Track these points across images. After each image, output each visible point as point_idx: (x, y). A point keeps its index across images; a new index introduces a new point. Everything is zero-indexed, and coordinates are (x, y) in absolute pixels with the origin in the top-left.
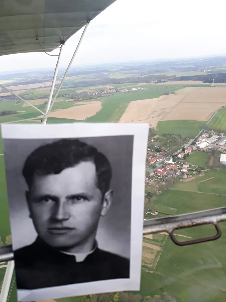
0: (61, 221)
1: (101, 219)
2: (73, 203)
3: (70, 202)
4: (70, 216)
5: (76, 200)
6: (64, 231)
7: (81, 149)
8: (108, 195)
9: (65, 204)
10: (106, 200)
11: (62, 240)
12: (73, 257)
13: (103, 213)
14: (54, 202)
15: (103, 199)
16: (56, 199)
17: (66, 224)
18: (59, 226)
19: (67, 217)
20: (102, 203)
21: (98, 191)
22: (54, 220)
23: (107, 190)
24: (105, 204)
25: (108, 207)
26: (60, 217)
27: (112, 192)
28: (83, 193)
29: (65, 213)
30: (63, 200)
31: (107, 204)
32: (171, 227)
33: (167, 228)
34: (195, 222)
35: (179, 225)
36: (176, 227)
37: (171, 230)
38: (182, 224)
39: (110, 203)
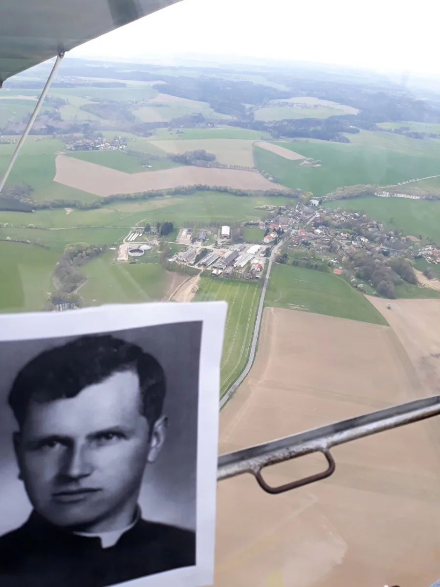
0: (76, 479)
2: (100, 445)
3: (94, 444)
4: (93, 469)
5: (103, 440)
6: (82, 496)
8: (159, 425)
9: (84, 448)
10: (157, 434)
11: (78, 513)
12: (98, 540)
13: (151, 457)
14: (64, 448)
15: (151, 433)
16: (68, 442)
17: (85, 484)
18: (73, 487)
19: (87, 472)
20: (149, 441)
21: (143, 420)
22: (64, 477)
23: (157, 417)
24: (154, 442)
25: (159, 445)
26: (75, 471)
27: (166, 419)
28: (117, 427)
29: (85, 464)
30: (81, 442)
31: (158, 441)
32: (257, 464)
33: (251, 466)
34: (294, 452)
35: (269, 459)
36: (265, 462)
37: (258, 468)
38: (274, 457)
39: (162, 439)
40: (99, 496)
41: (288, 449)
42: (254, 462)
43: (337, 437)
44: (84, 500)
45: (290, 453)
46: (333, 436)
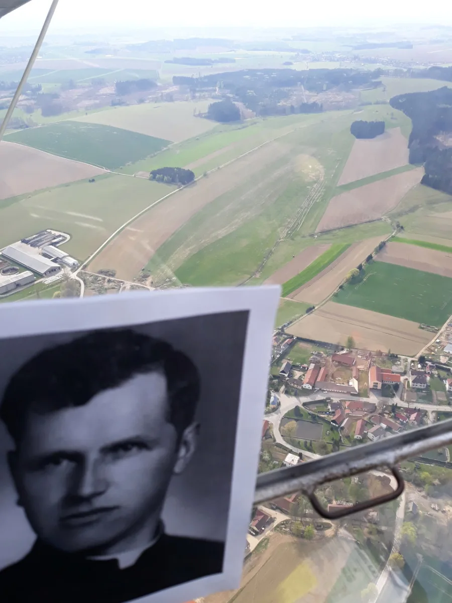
0: (88, 499)
2: (116, 458)
3: (109, 457)
4: (108, 485)
5: (121, 452)
6: (95, 517)
7: (137, 348)
8: (189, 432)
9: (98, 463)
10: (186, 444)
11: (91, 535)
12: (115, 562)
13: (178, 468)
15: (180, 441)
16: (78, 458)
17: (99, 502)
18: (84, 508)
19: (101, 489)
20: (177, 450)
21: (170, 429)
22: (73, 498)
23: (187, 424)
24: (183, 452)
25: (189, 455)
26: (87, 489)
27: (198, 427)
28: (138, 437)
29: (97, 482)
30: (93, 456)
31: (188, 451)
32: (311, 483)
33: (303, 485)
34: (355, 468)
35: (326, 477)
36: (320, 480)
37: (312, 488)
38: (331, 474)
39: (192, 448)
40: (115, 515)
41: (347, 464)
42: (307, 480)
43: (406, 450)
44: (97, 521)
45: (351, 470)
46: (402, 449)
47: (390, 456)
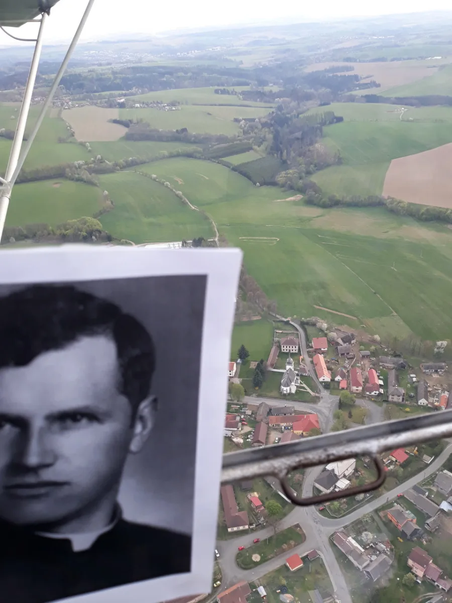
0: (35, 470)
1: (130, 459)
2: (64, 429)
3: (56, 426)
4: (56, 457)
5: (69, 423)
6: (43, 491)
8: (145, 407)
9: (42, 431)
10: (142, 419)
11: (39, 510)
13: (134, 446)
14: (16, 430)
15: (134, 416)
16: (21, 424)
17: (47, 475)
18: (31, 479)
19: (48, 460)
20: (132, 426)
21: (123, 401)
23: (143, 397)
24: (139, 428)
25: (146, 432)
26: (33, 459)
27: (155, 401)
28: (87, 407)
29: (44, 452)
30: (38, 423)
31: (144, 427)
32: (284, 467)
33: (276, 469)
34: (333, 454)
35: (300, 461)
36: (294, 464)
37: (285, 472)
38: (306, 459)
39: (150, 425)
40: (65, 491)
41: (325, 450)
42: (280, 464)
43: (392, 440)
44: (46, 495)
45: (328, 456)
46: (386, 438)
47: (374, 445)
